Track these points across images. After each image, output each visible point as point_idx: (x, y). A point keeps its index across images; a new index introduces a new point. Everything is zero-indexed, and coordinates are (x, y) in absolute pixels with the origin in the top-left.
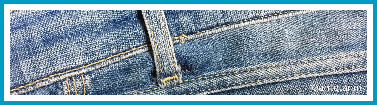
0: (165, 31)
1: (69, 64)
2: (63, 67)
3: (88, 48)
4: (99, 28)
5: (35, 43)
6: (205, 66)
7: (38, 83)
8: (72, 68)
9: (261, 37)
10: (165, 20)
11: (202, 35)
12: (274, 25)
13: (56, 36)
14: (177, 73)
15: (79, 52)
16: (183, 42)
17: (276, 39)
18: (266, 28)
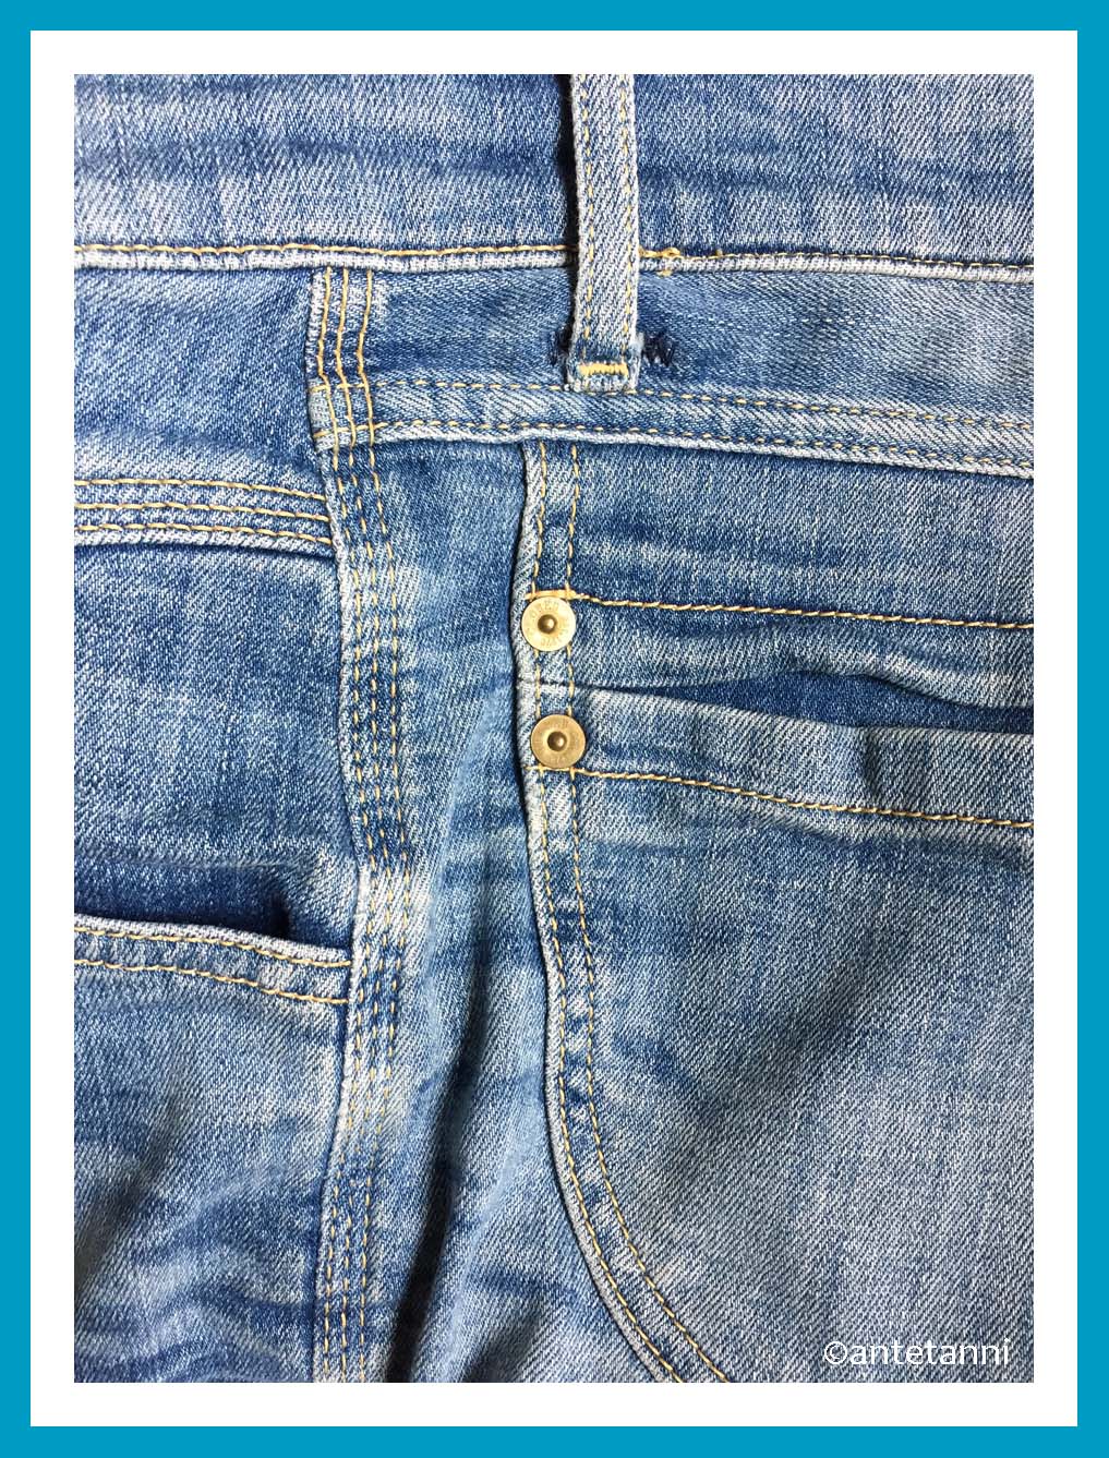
0: (626, 215)
1: (344, 226)
2: (326, 230)
3: (402, 203)
4: (443, 155)
5: (267, 141)
6: (713, 364)
7: (253, 253)
8: (350, 243)
9: (900, 322)
10: (636, 182)
11: (728, 264)
12: (946, 294)
13: (325, 139)
14: (627, 355)
15: (378, 204)
16: (668, 273)
17: (945, 338)
18: (922, 298)
